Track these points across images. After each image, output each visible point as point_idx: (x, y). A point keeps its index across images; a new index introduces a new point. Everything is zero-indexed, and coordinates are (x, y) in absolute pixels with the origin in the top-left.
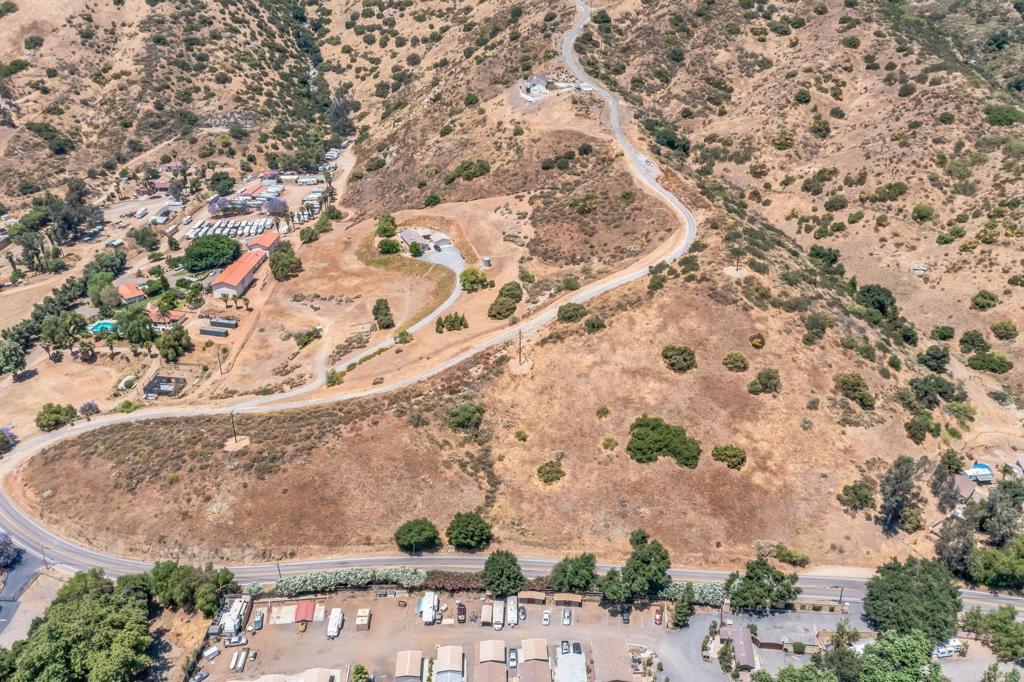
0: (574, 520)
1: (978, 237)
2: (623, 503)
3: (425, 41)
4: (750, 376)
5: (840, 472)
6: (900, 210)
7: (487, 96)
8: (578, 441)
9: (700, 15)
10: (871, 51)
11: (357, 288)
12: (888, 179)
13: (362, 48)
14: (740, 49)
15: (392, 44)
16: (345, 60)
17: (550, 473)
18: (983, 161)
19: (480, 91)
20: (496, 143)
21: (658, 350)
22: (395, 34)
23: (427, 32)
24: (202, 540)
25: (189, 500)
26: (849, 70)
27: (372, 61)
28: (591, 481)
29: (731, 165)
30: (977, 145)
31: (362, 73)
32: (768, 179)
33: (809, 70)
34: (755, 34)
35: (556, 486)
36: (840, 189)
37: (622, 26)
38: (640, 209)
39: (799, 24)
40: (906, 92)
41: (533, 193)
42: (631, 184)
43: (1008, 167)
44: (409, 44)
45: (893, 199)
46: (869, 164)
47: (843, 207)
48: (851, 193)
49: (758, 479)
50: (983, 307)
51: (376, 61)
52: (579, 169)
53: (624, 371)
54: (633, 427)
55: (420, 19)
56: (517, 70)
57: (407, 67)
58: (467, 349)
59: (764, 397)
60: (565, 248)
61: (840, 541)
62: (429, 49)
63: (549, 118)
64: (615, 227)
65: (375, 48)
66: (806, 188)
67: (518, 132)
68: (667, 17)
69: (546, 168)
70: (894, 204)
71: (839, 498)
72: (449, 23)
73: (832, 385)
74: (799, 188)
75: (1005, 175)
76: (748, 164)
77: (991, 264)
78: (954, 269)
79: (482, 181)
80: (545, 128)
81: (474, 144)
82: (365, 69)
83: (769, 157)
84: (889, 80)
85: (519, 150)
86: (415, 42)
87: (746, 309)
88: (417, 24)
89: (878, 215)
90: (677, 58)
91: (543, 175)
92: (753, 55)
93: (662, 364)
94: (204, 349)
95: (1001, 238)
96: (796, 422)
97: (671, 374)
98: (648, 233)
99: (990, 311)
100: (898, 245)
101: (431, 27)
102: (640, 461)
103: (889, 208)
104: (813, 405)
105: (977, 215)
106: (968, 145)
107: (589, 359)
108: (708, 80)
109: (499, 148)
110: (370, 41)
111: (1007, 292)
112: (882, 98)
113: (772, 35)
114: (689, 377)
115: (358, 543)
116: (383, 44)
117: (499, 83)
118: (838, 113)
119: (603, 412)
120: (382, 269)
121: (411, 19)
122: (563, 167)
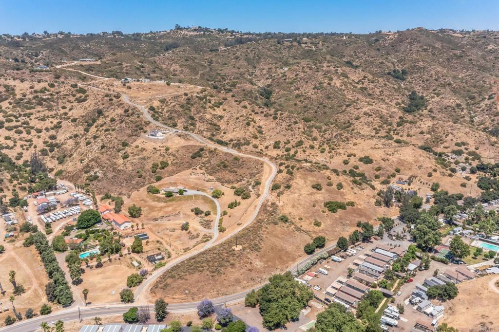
0: (335, 231)
1: (330, 149)
2: (341, 223)
3: (52, 129)
4: (334, 186)
5: (371, 200)
6: (306, 147)
7: (131, 141)
8: (316, 214)
9: (188, 104)
10: (252, 109)
11: (174, 210)
12: (296, 141)
13: (16, 136)
14: (211, 113)
15: (33, 132)
16: (10, 143)
17: (318, 224)
18: (312, 132)
19: (126, 140)
20: (160, 155)
21: (310, 187)
22: (32, 128)
23: (52, 125)
24: (264, 273)
25: (246, 266)
26: (251, 115)
27: (27, 141)
28: (329, 222)
29: (246, 146)
30: (308, 128)
31: (25, 147)
32: (260, 148)
33: (242, 116)
34: (211, 108)
35: (322, 226)
36: (285, 146)
37: (160, 110)
38: (245, 161)
39: (221, 104)
40: (275, 118)
41: (198, 167)
42: (232, 155)
43: (320, 132)
44: (44, 131)
45: (302, 145)
46: (287, 137)
47: (290, 150)
48: (289, 146)
49: (359, 207)
50: (347, 163)
51: (30, 141)
52: (206, 156)
53: (308, 195)
54: (325, 206)
55: (43, 120)
56: (137, 130)
57: (51, 141)
58: (256, 206)
59: (342, 190)
60: (231, 178)
61: (384, 213)
62: (58, 132)
63: (174, 143)
64: (242, 168)
65: (24, 135)
66: (275, 147)
67: (167, 149)
68: (177, 106)
69: (193, 157)
70: (303, 146)
71: (375, 205)
72: (59, 120)
73: (351, 183)
74: (272, 148)
75: (322, 134)
76: (251, 145)
77: (340, 154)
78: (331, 158)
79: (170, 168)
80: (177, 146)
81: (150, 158)
82: (26, 145)
83: (255, 142)
84: (265, 116)
85: (174, 155)
86: (47, 130)
87: (319, 172)
88: (43, 122)
89: (302, 150)
90: (192, 118)
91: (194, 160)
92: (216, 115)
93: (315, 190)
94: (147, 245)
95: (336, 148)
96: (352, 193)
97: (319, 192)
98: (255, 167)
99: (349, 164)
100: (313, 156)
101: (52, 122)
102: (335, 212)
103: (303, 147)
104: (352, 188)
105: (323, 145)
106: (306, 129)
107: (296, 195)
108: (210, 124)
109: (164, 156)
110: (20, 132)
111: (349, 159)
112: (268, 121)
113: (215, 108)
114: (323, 191)
115: (298, 258)
116: (29, 133)
117: (133, 136)
118: (260, 127)
119: (314, 206)
120: (174, 202)
121: (37, 121)
122: (200, 156)
